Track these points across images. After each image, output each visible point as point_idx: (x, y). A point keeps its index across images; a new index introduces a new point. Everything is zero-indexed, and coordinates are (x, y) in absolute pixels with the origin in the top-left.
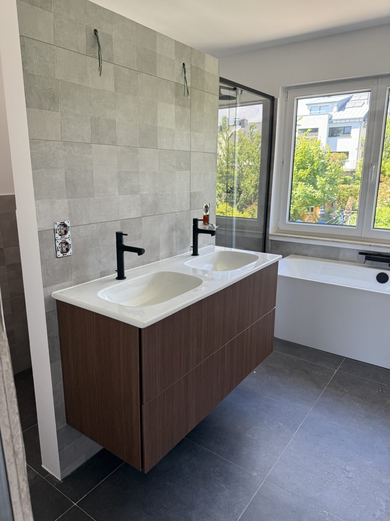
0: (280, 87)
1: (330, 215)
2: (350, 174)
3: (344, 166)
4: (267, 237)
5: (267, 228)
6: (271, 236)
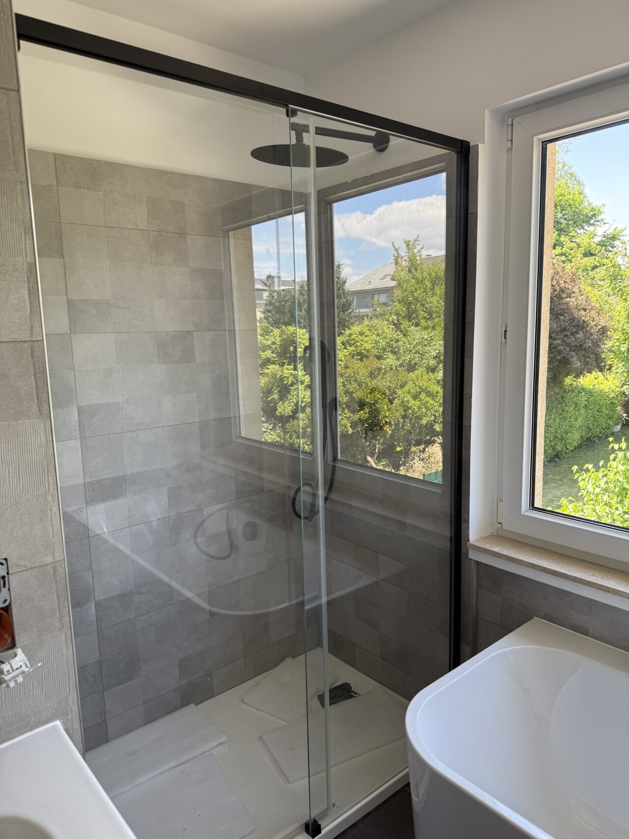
0: (487, 112)
4: (463, 550)
5: (462, 523)
6: (477, 550)
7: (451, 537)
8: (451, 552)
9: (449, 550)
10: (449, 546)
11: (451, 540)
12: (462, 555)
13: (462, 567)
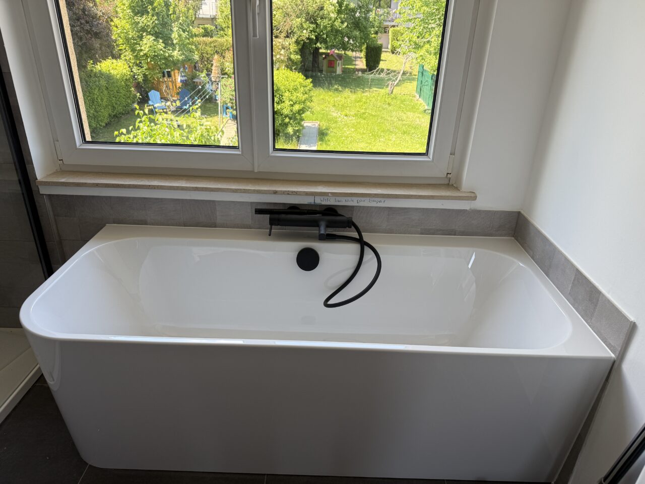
1: (194, 82)
2: (211, 22)
3: (201, 11)
4: (34, 188)
5: (27, 165)
6: (46, 185)
7: (19, 181)
8: (23, 194)
9: (21, 192)
10: (20, 189)
11: (20, 183)
12: (34, 193)
13: (37, 204)
